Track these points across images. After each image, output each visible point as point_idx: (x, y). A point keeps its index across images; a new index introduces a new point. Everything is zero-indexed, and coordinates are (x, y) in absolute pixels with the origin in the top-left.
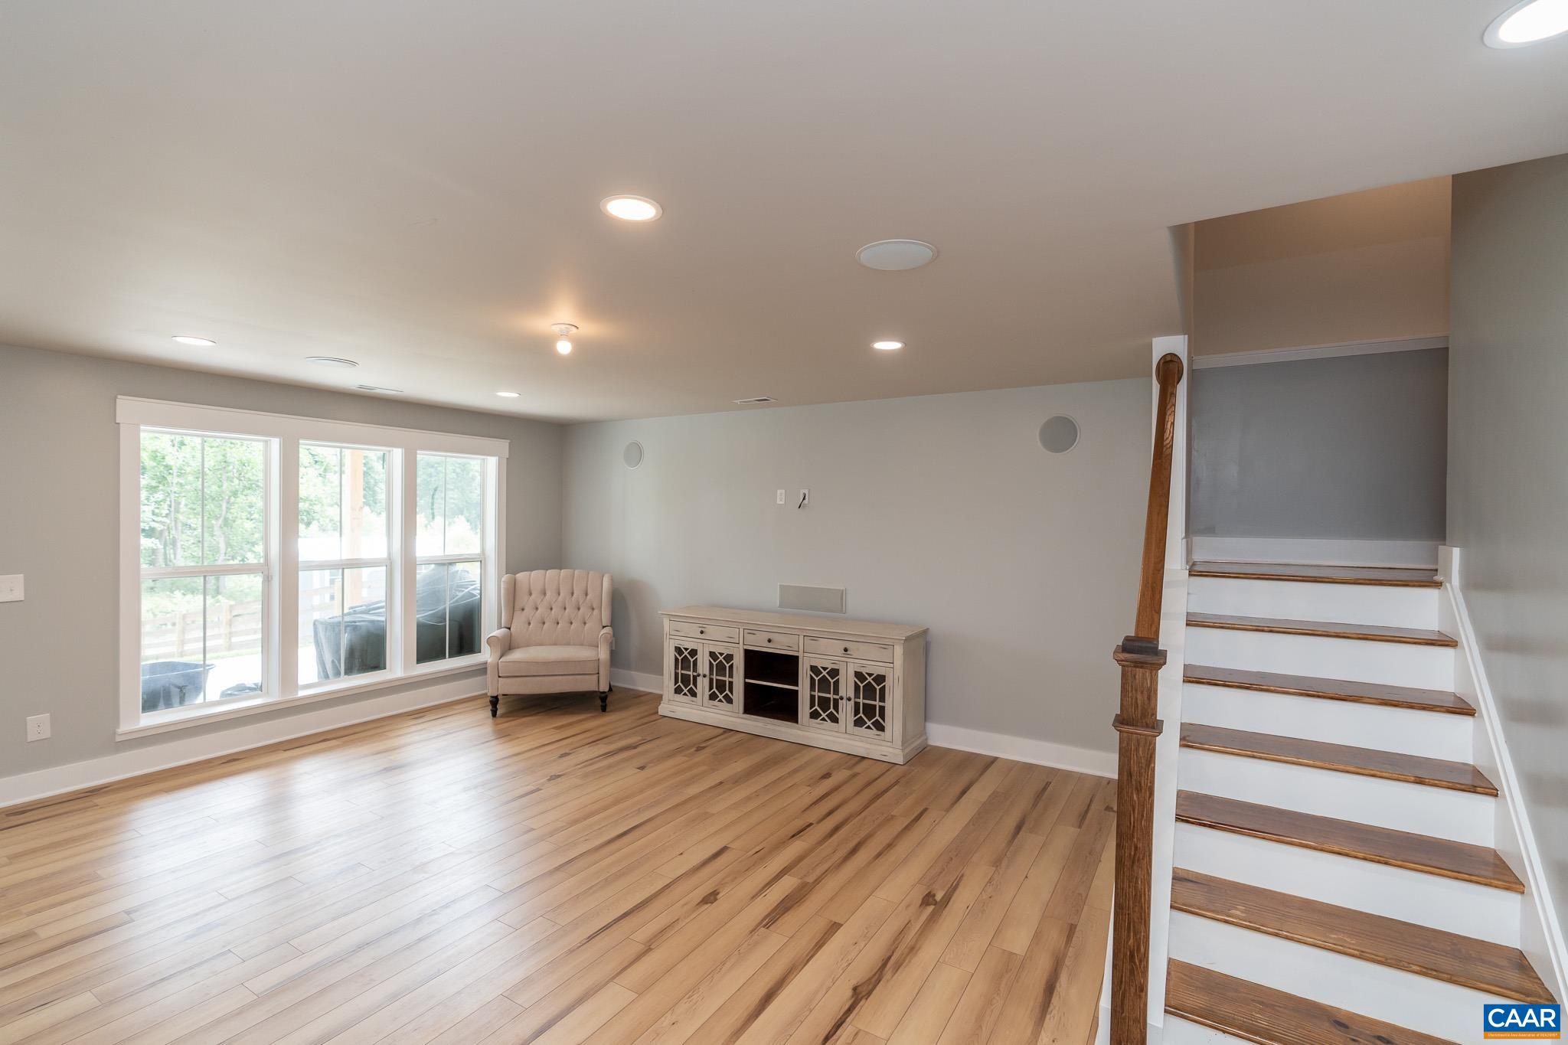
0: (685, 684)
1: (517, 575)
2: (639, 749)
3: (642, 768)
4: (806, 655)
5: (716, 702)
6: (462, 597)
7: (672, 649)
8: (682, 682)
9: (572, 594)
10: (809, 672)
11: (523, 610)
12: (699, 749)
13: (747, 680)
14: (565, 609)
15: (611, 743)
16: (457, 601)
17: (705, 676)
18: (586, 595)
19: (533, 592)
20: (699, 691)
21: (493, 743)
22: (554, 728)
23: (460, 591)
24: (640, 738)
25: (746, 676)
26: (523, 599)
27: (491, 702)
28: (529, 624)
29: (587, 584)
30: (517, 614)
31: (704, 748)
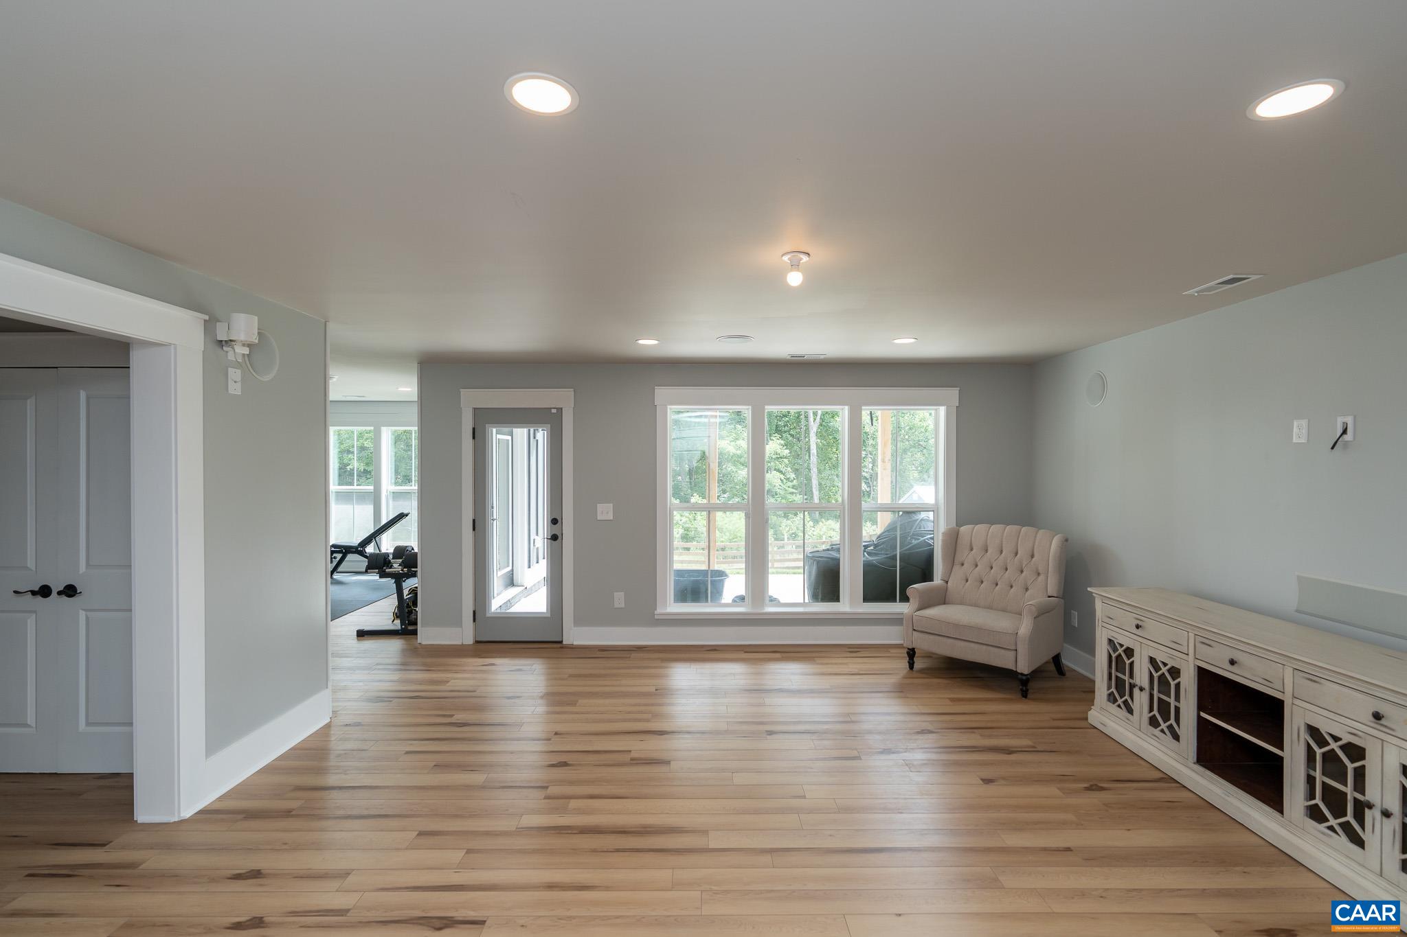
0: (1121, 690)
1: (962, 528)
2: (1013, 757)
3: (987, 781)
4: (1297, 702)
5: (1157, 732)
6: (915, 545)
7: (1105, 642)
8: (1116, 688)
9: (1016, 554)
10: (1305, 736)
11: (963, 565)
12: (1094, 788)
13: (1203, 715)
14: (1006, 569)
15: (990, 736)
16: (909, 549)
17: (1141, 689)
18: (1032, 556)
19: (974, 548)
20: (1135, 706)
21: (892, 694)
22: (949, 699)
23: (916, 539)
24: (1030, 743)
25: (1200, 707)
26: (963, 554)
27: (908, 653)
28: (967, 581)
29: (1034, 542)
30: (956, 568)
31: (1102, 789)
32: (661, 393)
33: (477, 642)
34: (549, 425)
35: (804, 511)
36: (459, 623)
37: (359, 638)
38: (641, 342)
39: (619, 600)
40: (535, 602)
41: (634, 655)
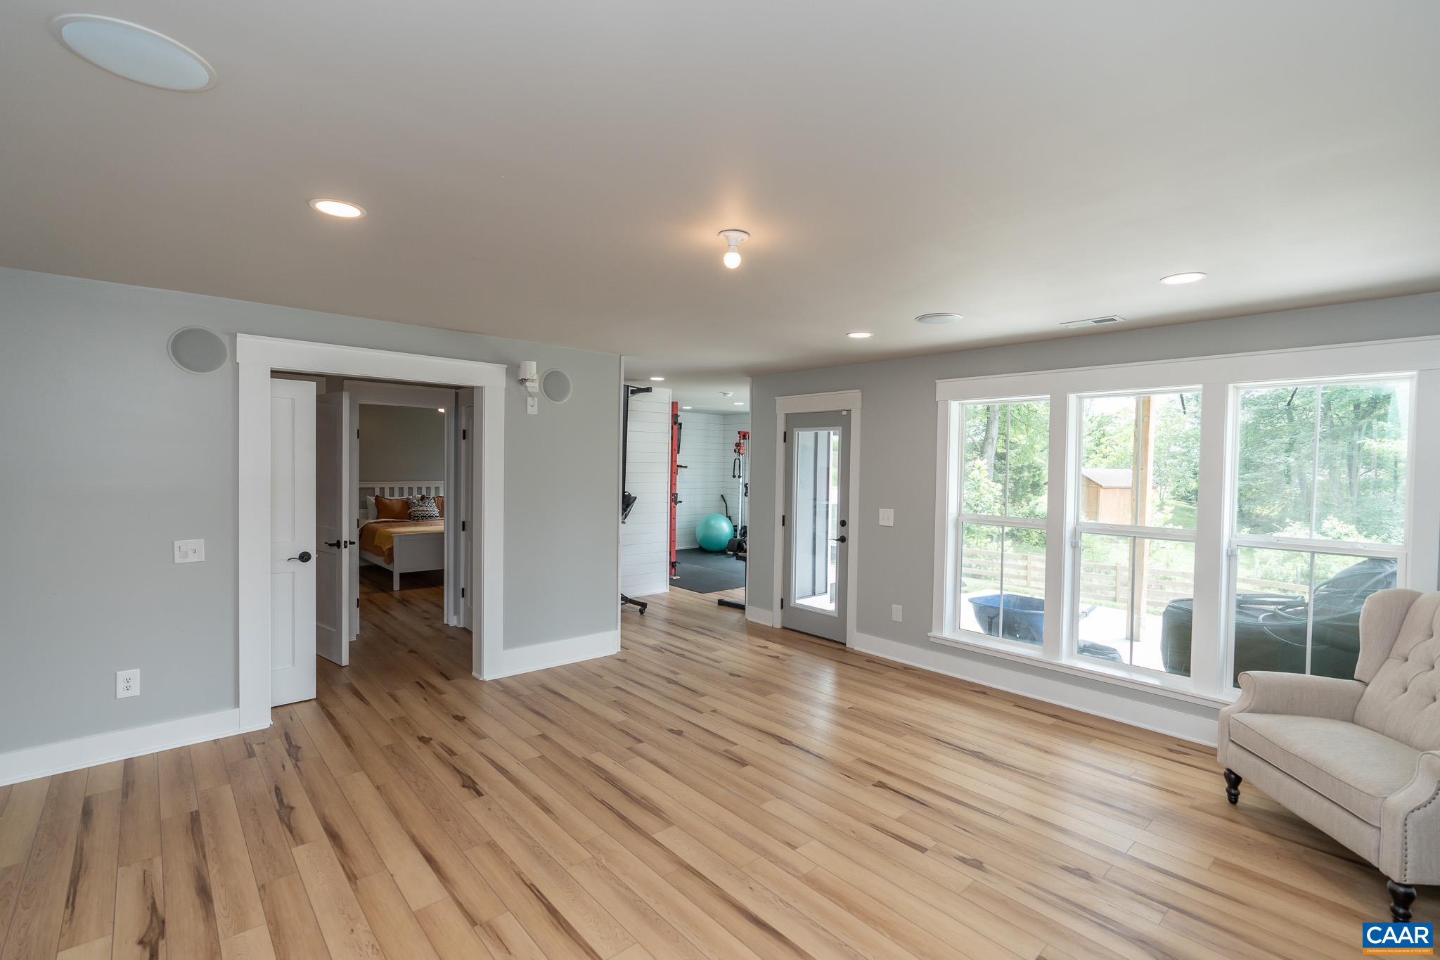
11: (1405, 659)
19: (1434, 632)
27: (1228, 775)
28: (1405, 691)
32: (943, 386)
33: (784, 628)
34: (841, 428)
35: (1135, 537)
36: (771, 608)
37: (721, 607)
38: (852, 335)
39: (897, 613)
40: (825, 603)
41: (892, 674)
